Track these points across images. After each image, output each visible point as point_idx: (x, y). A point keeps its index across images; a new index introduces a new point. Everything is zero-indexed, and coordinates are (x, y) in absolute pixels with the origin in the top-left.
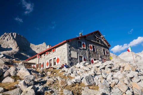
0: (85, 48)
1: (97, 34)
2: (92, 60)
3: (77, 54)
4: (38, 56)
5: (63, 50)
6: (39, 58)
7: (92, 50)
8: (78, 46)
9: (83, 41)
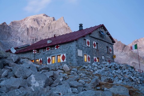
0: (89, 46)
1: (101, 28)
2: (95, 58)
3: (83, 52)
4: (34, 50)
5: (69, 48)
6: (36, 53)
7: (96, 48)
8: (83, 44)
9: (87, 39)
